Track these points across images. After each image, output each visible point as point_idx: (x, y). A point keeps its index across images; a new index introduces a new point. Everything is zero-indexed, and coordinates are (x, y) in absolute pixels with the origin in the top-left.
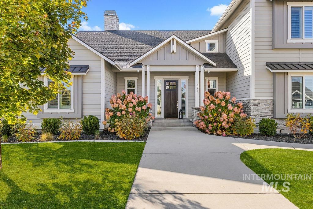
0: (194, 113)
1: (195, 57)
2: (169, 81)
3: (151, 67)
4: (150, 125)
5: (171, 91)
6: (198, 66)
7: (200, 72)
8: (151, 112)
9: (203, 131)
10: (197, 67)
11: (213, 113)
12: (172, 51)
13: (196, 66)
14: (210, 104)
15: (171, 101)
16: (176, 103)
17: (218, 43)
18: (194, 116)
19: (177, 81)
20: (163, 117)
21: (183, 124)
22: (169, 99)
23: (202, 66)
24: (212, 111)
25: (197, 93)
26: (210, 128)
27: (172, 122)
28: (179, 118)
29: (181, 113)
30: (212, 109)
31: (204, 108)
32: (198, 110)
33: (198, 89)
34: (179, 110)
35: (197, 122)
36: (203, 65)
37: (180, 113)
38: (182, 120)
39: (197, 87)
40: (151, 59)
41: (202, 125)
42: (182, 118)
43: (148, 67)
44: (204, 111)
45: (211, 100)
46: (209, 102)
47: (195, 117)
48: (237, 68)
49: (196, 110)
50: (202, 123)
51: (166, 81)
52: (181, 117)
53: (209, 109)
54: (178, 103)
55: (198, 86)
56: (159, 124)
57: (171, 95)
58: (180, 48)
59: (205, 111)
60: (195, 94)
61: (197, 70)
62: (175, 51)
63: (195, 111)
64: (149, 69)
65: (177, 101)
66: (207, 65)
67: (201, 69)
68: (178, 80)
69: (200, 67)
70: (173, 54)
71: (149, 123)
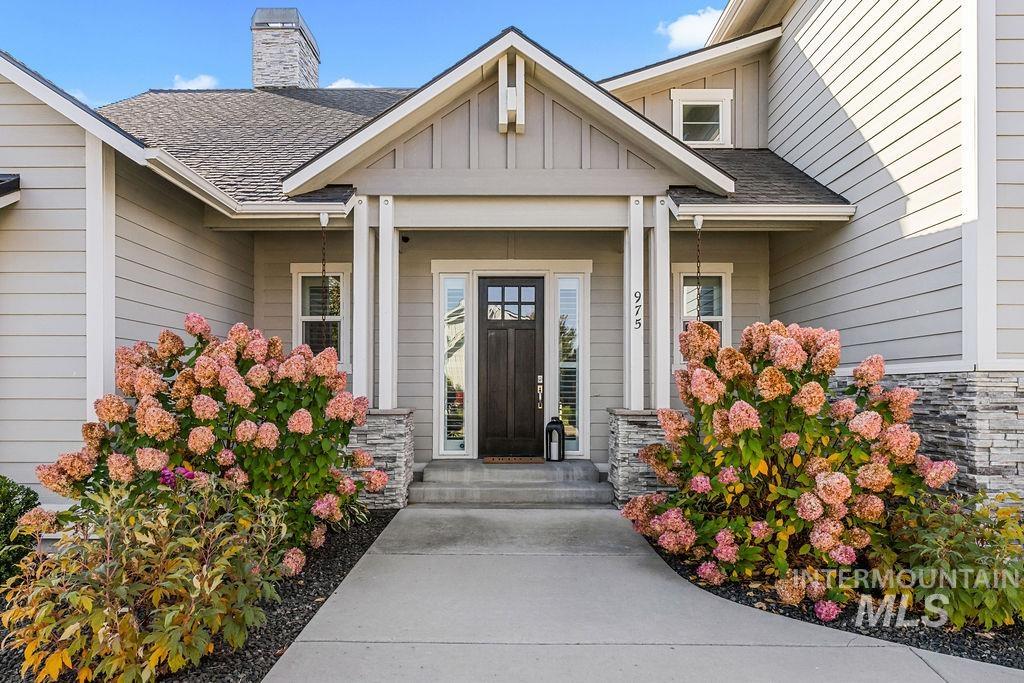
0: (620, 441)
1: (623, 155)
2: (503, 282)
3: (398, 203)
4: (393, 501)
5: (511, 332)
6: (641, 199)
7: (648, 232)
8: (401, 435)
9: (682, 565)
10: (637, 207)
11: (746, 457)
12: (503, 120)
13: (626, 198)
14: (726, 402)
15: (511, 377)
16: (535, 384)
17: (734, 101)
18: (620, 457)
19: (538, 282)
20: (471, 450)
21: (563, 492)
22: (503, 370)
23: (658, 199)
24: (742, 443)
25: (635, 338)
26: (727, 552)
27: (509, 481)
28: (549, 460)
29: (555, 435)
30: (738, 431)
31: (685, 423)
32: (643, 425)
33: (641, 315)
34: (547, 421)
35: (640, 505)
36: (668, 192)
37: (550, 432)
38: (559, 472)
39: (633, 305)
40: (400, 162)
41: (675, 530)
42: (562, 458)
43: (387, 206)
44: (684, 439)
45: (729, 375)
46: (721, 387)
47: (624, 460)
48: (846, 202)
49: (630, 423)
50: (673, 517)
51: (485, 282)
52: (555, 456)
53: (719, 430)
54: (543, 384)
55: (641, 302)
56: (441, 493)
57: (511, 351)
58: (548, 105)
59: (692, 440)
60: (622, 343)
61: (635, 218)
62: (520, 121)
63: (623, 428)
64: (391, 217)
65: (540, 377)
66: (690, 190)
67: (653, 217)
68: (543, 278)
69: (648, 204)
70: (511, 138)
71: (391, 490)
